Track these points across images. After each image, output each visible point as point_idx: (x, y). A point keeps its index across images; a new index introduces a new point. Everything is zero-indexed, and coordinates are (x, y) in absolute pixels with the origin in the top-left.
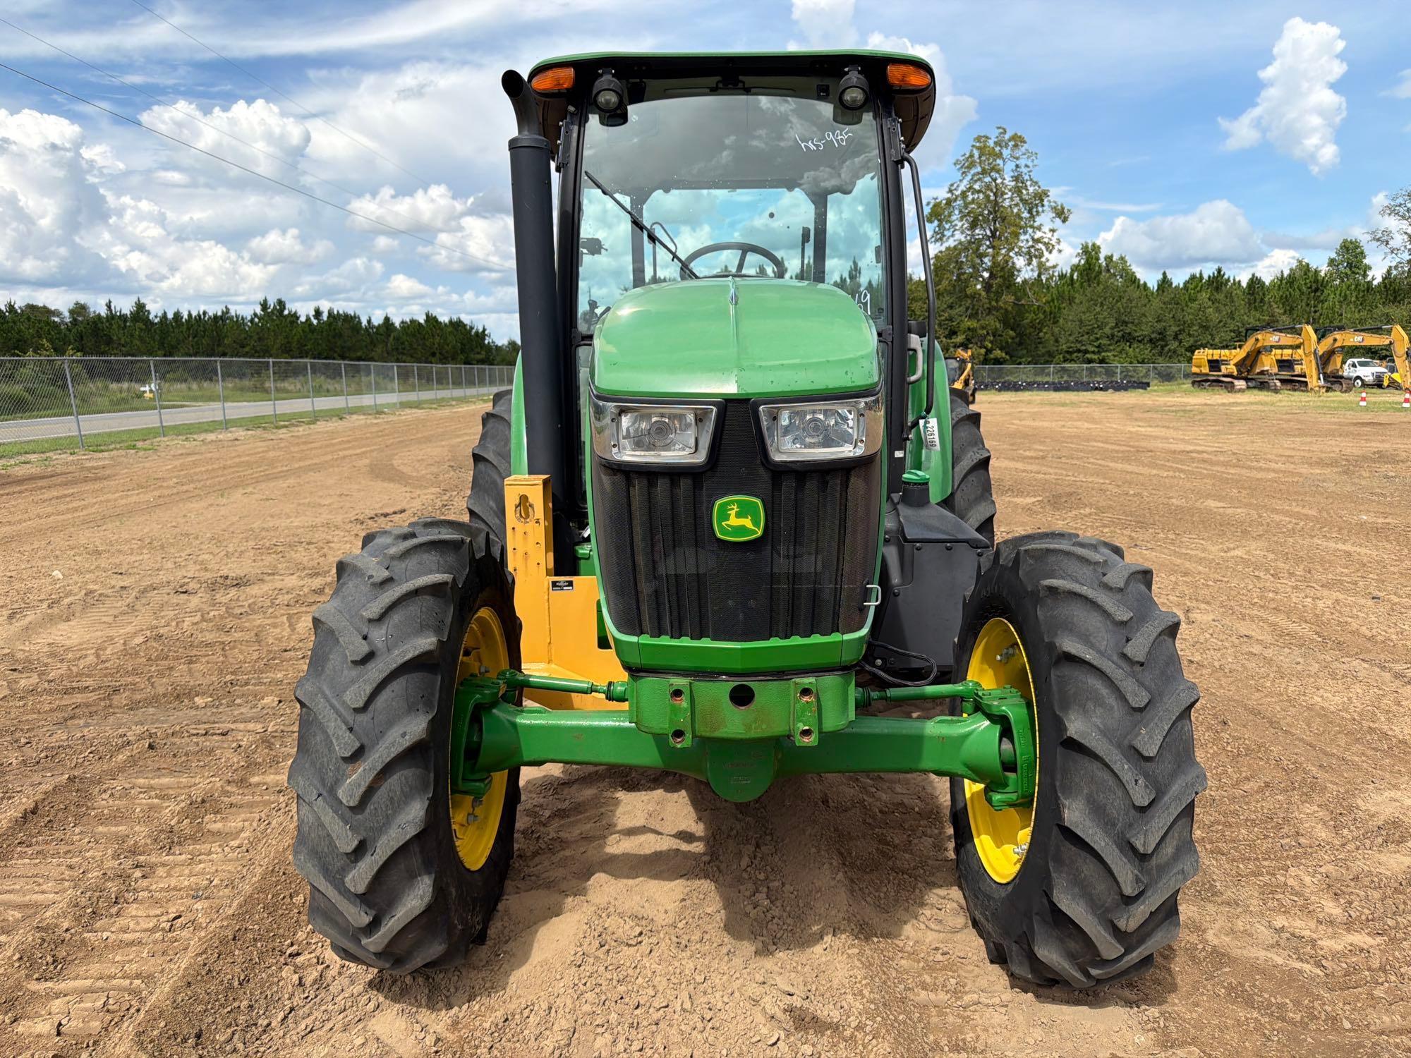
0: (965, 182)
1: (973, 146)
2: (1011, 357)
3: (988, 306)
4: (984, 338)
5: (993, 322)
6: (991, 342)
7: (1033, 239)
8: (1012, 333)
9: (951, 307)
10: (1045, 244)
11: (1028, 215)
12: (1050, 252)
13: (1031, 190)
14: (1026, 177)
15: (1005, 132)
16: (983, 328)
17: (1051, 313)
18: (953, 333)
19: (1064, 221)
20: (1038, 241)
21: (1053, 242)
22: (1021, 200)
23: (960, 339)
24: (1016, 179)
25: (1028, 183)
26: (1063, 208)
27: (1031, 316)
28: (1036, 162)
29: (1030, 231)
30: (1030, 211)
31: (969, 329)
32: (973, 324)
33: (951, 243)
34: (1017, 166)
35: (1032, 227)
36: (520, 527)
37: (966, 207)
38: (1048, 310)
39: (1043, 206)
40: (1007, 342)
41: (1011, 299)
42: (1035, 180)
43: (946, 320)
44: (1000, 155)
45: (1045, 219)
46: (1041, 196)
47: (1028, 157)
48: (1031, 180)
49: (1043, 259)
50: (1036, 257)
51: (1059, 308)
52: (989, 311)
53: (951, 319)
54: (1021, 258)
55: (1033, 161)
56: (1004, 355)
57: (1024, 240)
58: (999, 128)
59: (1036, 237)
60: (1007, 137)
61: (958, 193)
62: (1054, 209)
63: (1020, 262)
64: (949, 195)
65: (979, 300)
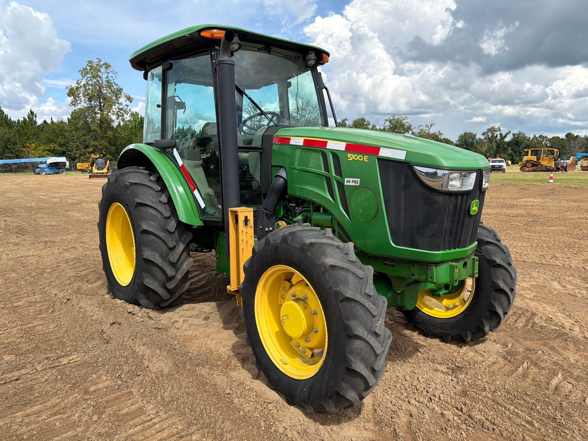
0: (84, 80)
1: (87, 65)
2: (114, 158)
3: (102, 135)
4: (101, 150)
5: (105, 143)
6: (105, 151)
7: (119, 108)
8: (114, 148)
9: (84, 135)
10: (124, 111)
11: (115, 98)
12: (127, 115)
13: (115, 87)
14: (112, 82)
15: (100, 61)
16: (100, 145)
17: (128, 140)
18: (86, 147)
19: (131, 102)
20: (121, 109)
21: (128, 110)
22: (112, 91)
23: (90, 150)
24: (108, 82)
25: (113, 84)
26: (130, 97)
27: (120, 141)
28: (117, 76)
29: (117, 105)
30: (116, 96)
31: (94, 145)
32: (96, 143)
33: (79, 106)
34: (108, 76)
35: (118, 103)
36: (245, 230)
37: (85, 91)
38: (127, 139)
39: (121, 95)
40: (112, 152)
41: (111, 133)
42: (116, 83)
43: (83, 141)
44: (99, 71)
45: (122, 100)
46: (120, 90)
47: (113, 73)
48: (114, 83)
49: (124, 117)
50: (121, 116)
51: (132, 138)
52: (103, 138)
53: (85, 141)
54: (114, 116)
55: (115, 75)
56: (111, 157)
57: (115, 108)
58: (97, 59)
59: (120, 108)
60: (102, 63)
61: (82, 84)
62: (126, 96)
63: (114, 117)
64: (77, 85)
65: (97, 133)
